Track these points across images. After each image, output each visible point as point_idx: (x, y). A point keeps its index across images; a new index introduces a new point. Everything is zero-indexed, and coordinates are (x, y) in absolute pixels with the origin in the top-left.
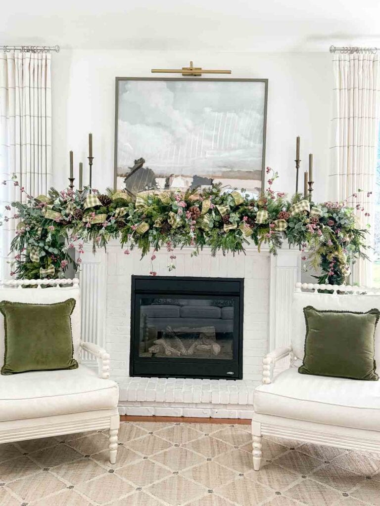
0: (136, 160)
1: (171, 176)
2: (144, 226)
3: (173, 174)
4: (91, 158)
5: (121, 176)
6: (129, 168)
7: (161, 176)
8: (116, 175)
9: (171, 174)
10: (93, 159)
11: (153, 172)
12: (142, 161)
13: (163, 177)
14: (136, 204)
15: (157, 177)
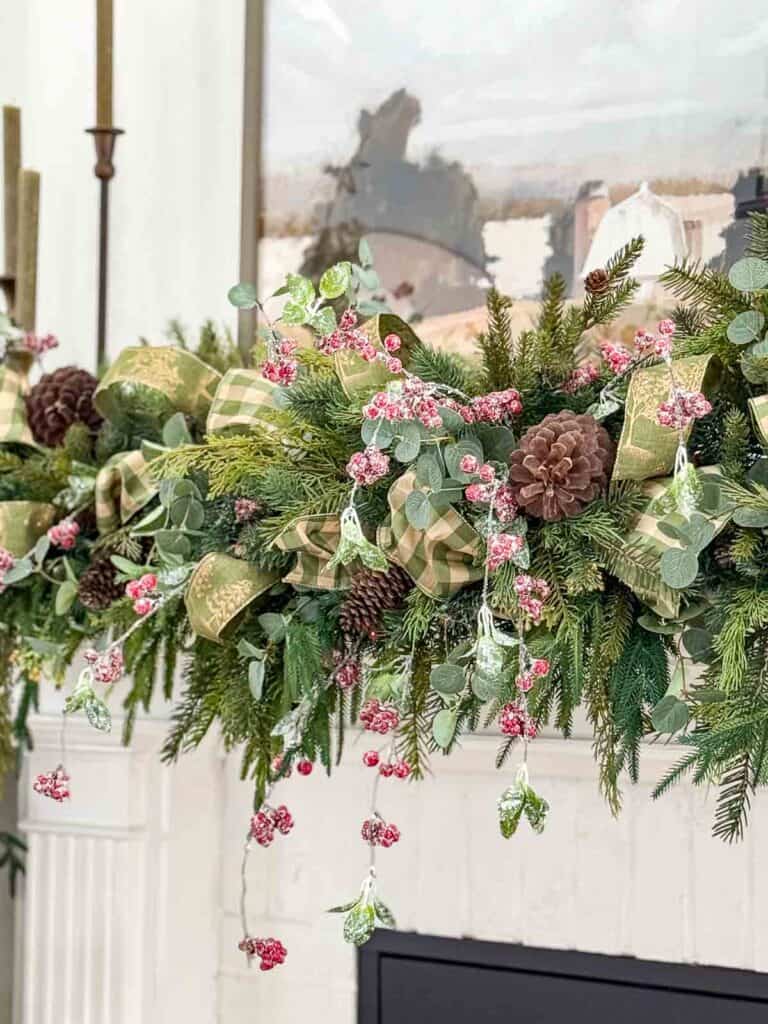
0: (365, 114)
1: (585, 193)
2: (215, 580)
3: (597, 184)
4: (105, 135)
5: (290, 230)
6: (330, 169)
7: (515, 208)
8: (256, 228)
9: (580, 182)
10: (120, 140)
11: (467, 179)
12: (401, 111)
13: (531, 212)
14: (214, 422)
15: (492, 218)
